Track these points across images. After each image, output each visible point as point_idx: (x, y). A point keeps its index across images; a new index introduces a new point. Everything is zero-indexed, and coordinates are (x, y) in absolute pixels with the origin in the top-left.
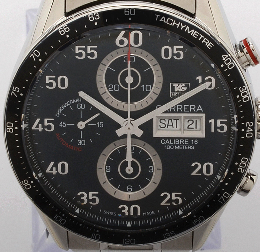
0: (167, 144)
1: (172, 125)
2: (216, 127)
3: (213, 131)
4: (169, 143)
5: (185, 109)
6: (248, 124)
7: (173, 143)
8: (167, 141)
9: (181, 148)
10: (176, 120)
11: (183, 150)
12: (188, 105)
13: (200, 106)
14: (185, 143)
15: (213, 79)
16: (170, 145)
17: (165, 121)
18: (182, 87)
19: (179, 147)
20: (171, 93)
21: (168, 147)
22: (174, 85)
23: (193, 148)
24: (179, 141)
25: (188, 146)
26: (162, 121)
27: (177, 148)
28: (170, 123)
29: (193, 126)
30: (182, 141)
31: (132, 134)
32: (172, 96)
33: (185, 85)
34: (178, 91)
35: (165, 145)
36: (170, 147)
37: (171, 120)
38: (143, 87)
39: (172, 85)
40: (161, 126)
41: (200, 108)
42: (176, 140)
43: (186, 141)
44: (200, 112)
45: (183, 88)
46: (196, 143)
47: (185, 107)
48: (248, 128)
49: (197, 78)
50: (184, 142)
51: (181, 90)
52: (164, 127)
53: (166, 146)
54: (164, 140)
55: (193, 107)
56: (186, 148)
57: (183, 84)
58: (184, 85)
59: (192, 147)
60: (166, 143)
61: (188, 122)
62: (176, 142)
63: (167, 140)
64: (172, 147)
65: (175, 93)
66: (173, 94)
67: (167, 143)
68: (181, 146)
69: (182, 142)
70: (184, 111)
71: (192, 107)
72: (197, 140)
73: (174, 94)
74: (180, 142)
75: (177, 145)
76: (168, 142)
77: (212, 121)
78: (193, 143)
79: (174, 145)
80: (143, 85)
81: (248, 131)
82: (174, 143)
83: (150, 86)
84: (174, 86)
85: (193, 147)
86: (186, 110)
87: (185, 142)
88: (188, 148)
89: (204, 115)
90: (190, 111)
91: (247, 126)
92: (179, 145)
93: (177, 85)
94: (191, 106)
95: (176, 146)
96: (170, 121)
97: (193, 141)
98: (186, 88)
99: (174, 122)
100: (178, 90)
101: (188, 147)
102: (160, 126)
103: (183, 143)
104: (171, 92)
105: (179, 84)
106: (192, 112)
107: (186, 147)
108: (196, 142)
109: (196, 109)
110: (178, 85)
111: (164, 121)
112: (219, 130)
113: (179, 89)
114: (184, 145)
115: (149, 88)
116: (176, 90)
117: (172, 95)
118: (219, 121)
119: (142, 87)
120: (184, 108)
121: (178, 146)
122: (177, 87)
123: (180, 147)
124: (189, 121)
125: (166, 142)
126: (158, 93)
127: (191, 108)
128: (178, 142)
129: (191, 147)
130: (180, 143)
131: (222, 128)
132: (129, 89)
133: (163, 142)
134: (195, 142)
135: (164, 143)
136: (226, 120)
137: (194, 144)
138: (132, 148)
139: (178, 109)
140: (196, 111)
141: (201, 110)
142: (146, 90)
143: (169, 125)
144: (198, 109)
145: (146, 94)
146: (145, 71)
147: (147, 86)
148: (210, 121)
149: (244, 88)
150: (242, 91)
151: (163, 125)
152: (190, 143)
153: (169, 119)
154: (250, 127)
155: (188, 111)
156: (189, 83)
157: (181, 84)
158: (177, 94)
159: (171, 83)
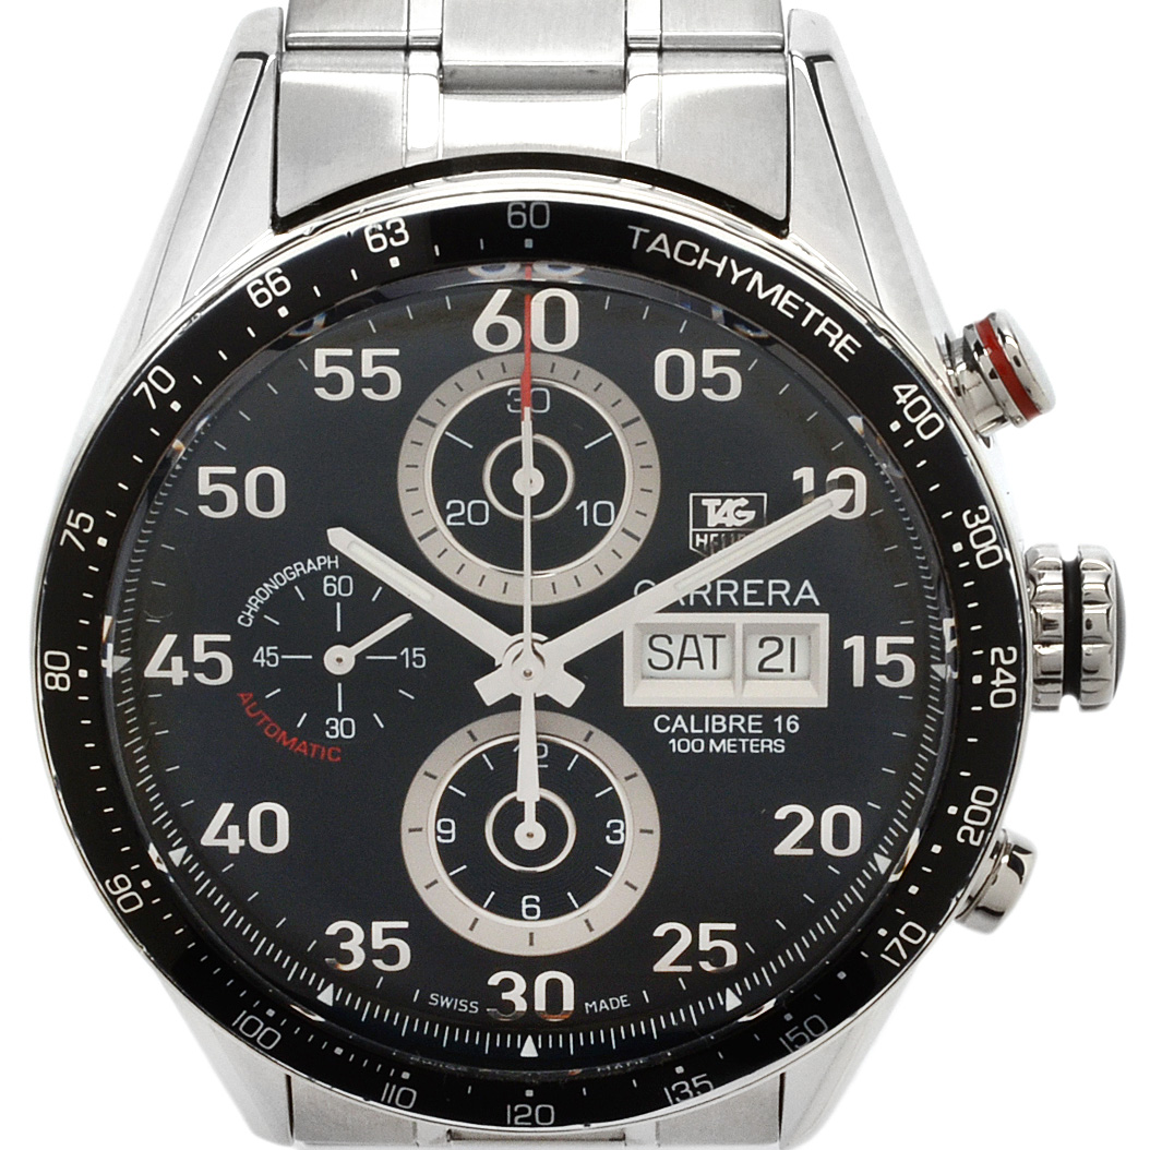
0: (680, 733)
1: (699, 658)
2: (871, 667)
3: (858, 680)
4: (686, 731)
5: (749, 595)
6: (997, 654)
7: (703, 728)
8: (679, 723)
9: (732, 748)
10: (714, 638)
11: (741, 760)
12: (761, 582)
13: (807, 583)
14: (750, 731)
15: (860, 478)
16: (691, 736)
17: (670, 642)
18: (736, 510)
19: (726, 746)
20: (694, 533)
21: (684, 745)
22: (704, 502)
23: (780, 749)
24: (727, 723)
25: (763, 741)
26: (660, 643)
27: (718, 749)
28: (690, 651)
29: (782, 661)
30: (739, 720)
31: (537, 695)
32: (698, 545)
33: (747, 502)
34: (722, 526)
35: (669, 735)
36: (691, 745)
37: (695, 637)
38: (582, 508)
39: (697, 500)
40: (654, 663)
41: (807, 588)
42: (714, 717)
43: (754, 720)
44: (806, 607)
45: (740, 513)
46: (793, 727)
47: (751, 587)
48: (999, 670)
49: (797, 475)
50: (745, 725)
51: (731, 521)
52: (667, 664)
53: (673, 741)
54: (668, 718)
55: (782, 587)
56: (754, 748)
57: (739, 497)
58: (744, 502)
59: (776, 746)
60: (673, 730)
61: (761, 646)
62: (714, 723)
63: (680, 718)
64: (698, 746)
65: (709, 533)
66: (702, 537)
67: (677, 729)
68: (732, 743)
69: (739, 724)
70: (746, 603)
71: (776, 587)
72: (796, 718)
73: (706, 536)
74: (731, 723)
75: (718, 740)
76: (683, 725)
77: (856, 643)
78: (780, 730)
79: (707, 737)
80: (584, 503)
81: (997, 682)
82: (707, 730)
83: (611, 504)
84: (706, 507)
85: (779, 743)
86: (751, 598)
87: (750, 724)
88: (759, 748)
89: (823, 619)
90: (767, 602)
91: (993, 663)
92: (726, 735)
93: (719, 502)
94: (771, 582)
95: (712, 742)
96: (690, 641)
97: (779, 719)
98: (751, 515)
99: (706, 645)
100: (723, 521)
101: (759, 743)
102: (650, 661)
103: (743, 731)
104: (691, 530)
105: (723, 499)
106: (778, 606)
107: (752, 745)
108: (793, 725)
109: (791, 596)
110: (723, 502)
111: (666, 640)
112: (882, 679)
113: (725, 515)
114: (744, 736)
115: (604, 514)
116: (713, 519)
117: (698, 540)
118: (882, 642)
119: (578, 508)
120: (746, 592)
121: (723, 741)
122: (717, 508)
123: (729, 745)
124: (766, 644)
125: (676, 725)
126: (643, 533)
127: (771, 593)
128: (722, 723)
129: (773, 746)
130: (731, 730)
131: (895, 670)
132: (527, 518)
133: (662, 724)
134: (789, 723)
135: (668, 728)
136: (910, 640)
137: (785, 735)
138: (540, 751)
139: (722, 596)
140: (792, 602)
141: (812, 600)
142: (595, 521)
143: (685, 656)
144: (800, 596)
145: (595, 535)
146: (591, 445)
147: (599, 506)
148: (847, 644)
149: (982, 515)
150: (975, 526)
151: (662, 660)
152: (769, 730)
153: (686, 637)
154: (1006, 667)
155: (762, 605)
156: (765, 495)
157: (734, 498)
158: (716, 535)
159: (692, 495)
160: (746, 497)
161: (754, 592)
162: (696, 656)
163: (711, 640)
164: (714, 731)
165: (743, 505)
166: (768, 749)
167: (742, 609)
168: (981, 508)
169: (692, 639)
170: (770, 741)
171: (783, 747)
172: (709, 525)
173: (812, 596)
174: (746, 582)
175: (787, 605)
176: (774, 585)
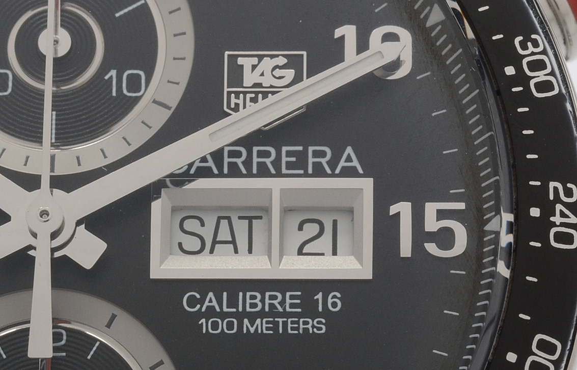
0: (211, 312)
1: (233, 242)
2: (420, 235)
3: (406, 250)
4: (218, 309)
5: (287, 162)
6: (556, 189)
7: (237, 307)
8: (211, 301)
9: (267, 329)
10: (250, 219)
11: (278, 340)
12: (300, 148)
13: (349, 150)
14: (288, 309)
15: (405, 36)
16: (223, 316)
17: (203, 225)
18: (274, 69)
19: (261, 326)
20: (229, 93)
21: (215, 326)
22: (240, 61)
23: (320, 329)
24: (263, 301)
25: (301, 320)
26: (190, 225)
27: (252, 330)
28: (224, 234)
30: (275, 298)
32: (233, 106)
33: (285, 61)
34: (259, 85)
35: (199, 314)
36: (223, 325)
37: (229, 218)
38: (111, 77)
39: (233, 58)
40: (185, 247)
41: (350, 156)
42: (248, 294)
43: (292, 297)
44: (349, 172)
45: (278, 73)
46: (334, 305)
47: (289, 154)
48: (559, 207)
49: (338, 33)
50: (282, 303)
51: (267, 81)
52: (198, 248)
53: (203, 321)
54: (198, 296)
55: (322, 154)
56: (292, 329)
57: (277, 56)
58: (282, 61)
59: (316, 326)
60: (204, 309)
61: (300, 228)
62: (248, 301)
63: (211, 295)
64: (230, 326)
65: (245, 93)
66: (237, 97)
67: (208, 307)
68: (267, 322)
69: (275, 302)
70: (284, 171)
71: (316, 154)
72: (339, 295)
73: (241, 95)
74: (267, 301)
75: (252, 318)
76: (215, 303)
77: (403, 209)
78: (320, 309)
79: (240, 316)
80: (113, 73)
81: (557, 219)
82: (240, 309)
83: (141, 73)
84: (242, 66)
85: (319, 323)
86: (289, 166)
87: (288, 301)
88: (298, 329)
89: (367, 185)
90: (306, 170)
91: (551, 197)
92: (262, 314)
93: (255, 61)
94: (311, 149)
95: (246, 321)
96: (224, 224)
97: (319, 296)
98: (290, 74)
99: (241, 227)
100: (259, 80)
101: (298, 323)
102: (180, 245)
103: (280, 309)
104: (226, 90)
105: (260, 58)
106: (319, 172)
107: (290, 325)
108: (334, 302)
109: (333, 164)
110: (259, 62)
111: (197, 222)
112: (431, 248)
113: (262, 75)
114: (281, 315)
115: (134, 83)
116: (249, 79)
117: (233, 100)
118: (431, 209)
119: (107, 77)
120: (284, 159)
121: (258, 321)
122: (254, 67)
123: (264, 325)
124: (306, 226)
125: (207, 303)
126: (174, 102)
127: (311, 160)
128: (257, 301)
129: (313, 327)
130: (267, 309)
131: (445, 238)
132: (48, 88)
133: (192, 302)
134: (330, 301)
135: (198, 306)
136: (461, 206)
137: (326, 313)
138: (57, 337)
139: (258, 163)
140: (333, 169)
141: (355, 168)
142: (125, 91)
143: (218, 240)
144: (342, 163)
145: (125, 106)
146: (122, 13)
147: (128, 76)
148: (393, 210)
149: (536, 44)
150: (529, 54)
151: (195, 245)
152: (309, 309)
153: (219, 218)
154: (566, 205)
155: (301, 172)
156: (305, 53)
157: (272, 57)
159: (227, 53)
160: (284, 56)
161: (294, 159)
162: (230, 239)
163: (247, 221)
164: (248, 309)
165: (280, 65)
166: (308, 329)
167: (279, 174)
168: (533, 36)
169: (226, 221)
170: (310, 320)
171: (324, 327)
172: (244, 85)
173: (355, 163)
174: (285, 149)
175: (329, 171)
176: (314, 152)
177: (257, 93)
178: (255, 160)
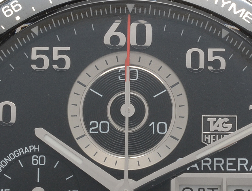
5: (229, 166)
10: (213, 189)
12: (235, 159)
18: (223, 124)
20: (203, 134)
22: (209, 119)
32: (205, 140)
34: (217, 131)
37: (203, 189)
38: (152, 125)
39: (205, 119)
45: (225, 125)
47: (230, 162)
49: (251, 107)
51: (220, 129)
55: (244, 162)
57: (225, 117)
58: (227, 120)
65: (210, 134)
66: (207, 136)
70: (228, 169)
71: (242, 162)
80: (153, 123)
83: (165, 123)
84: (209, 122)
86: (230, 167)
90: (237, 169)
93: (215, 119)
94: (239, 159)
98: (230, 126)
100: (217, 128)
104: (202, 133)
105: (217, 118)
106: (243, 170)
109: (249, 166)
110: (217, 120)
111: (190, 190)
113: (218, 126)
115: (162, 128)
116: (212, 128)
117: (206, 138)
119: (150, 125)
120: (228, 164)
122: (215, 122)
126: (180, 137)
127: (239, 164)
132: (127, 131)
139: (216, 166)
140: (249, 169)
142: (158, 132)
145: (157, 138)
146: (156, 96)
147: (160, 124)
153: (200, 189)
155: (235, 170)
156: (236, 116)
157: (222, 118)
158: (214, 135)
159: (203, 116)
160: (228, 117)
161: (232, 164)
163: (211, 190)
165: (226, 121)
167: (225, 171)
172: (210, 131)
174: (228, 159)
175: (247, 170)
176: (240, 161)
177: (216, 134)
178: (215, 164)
